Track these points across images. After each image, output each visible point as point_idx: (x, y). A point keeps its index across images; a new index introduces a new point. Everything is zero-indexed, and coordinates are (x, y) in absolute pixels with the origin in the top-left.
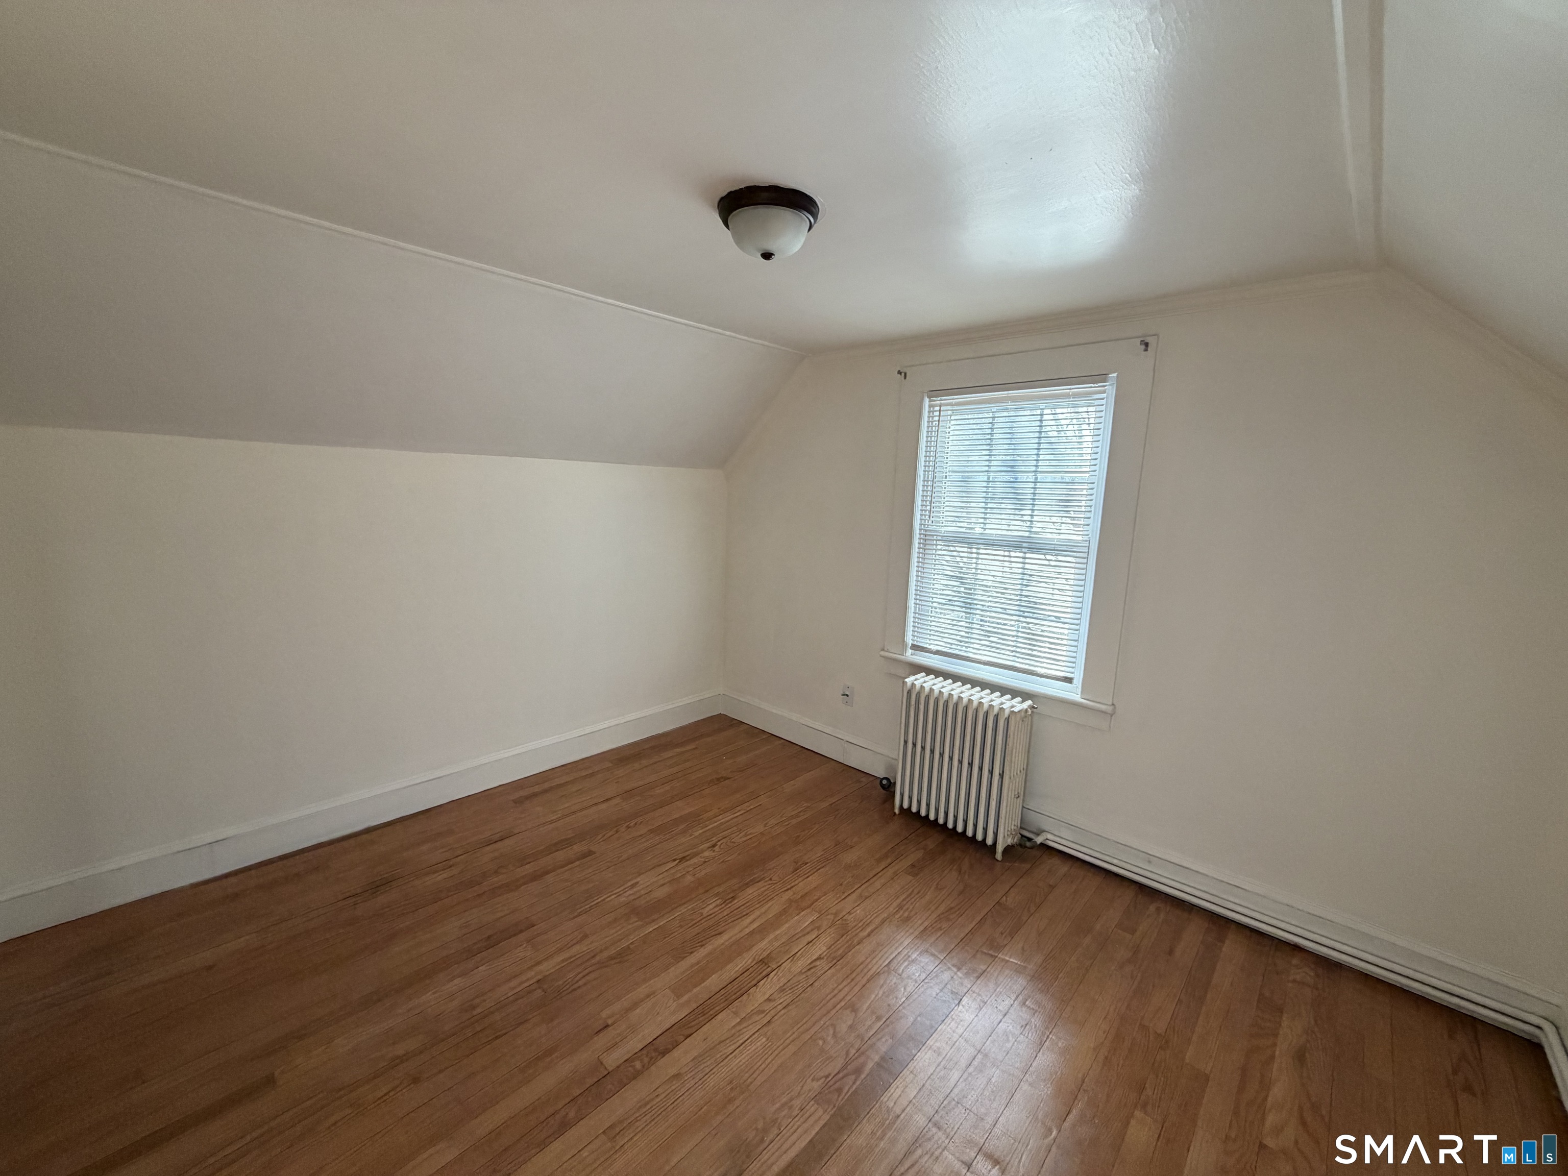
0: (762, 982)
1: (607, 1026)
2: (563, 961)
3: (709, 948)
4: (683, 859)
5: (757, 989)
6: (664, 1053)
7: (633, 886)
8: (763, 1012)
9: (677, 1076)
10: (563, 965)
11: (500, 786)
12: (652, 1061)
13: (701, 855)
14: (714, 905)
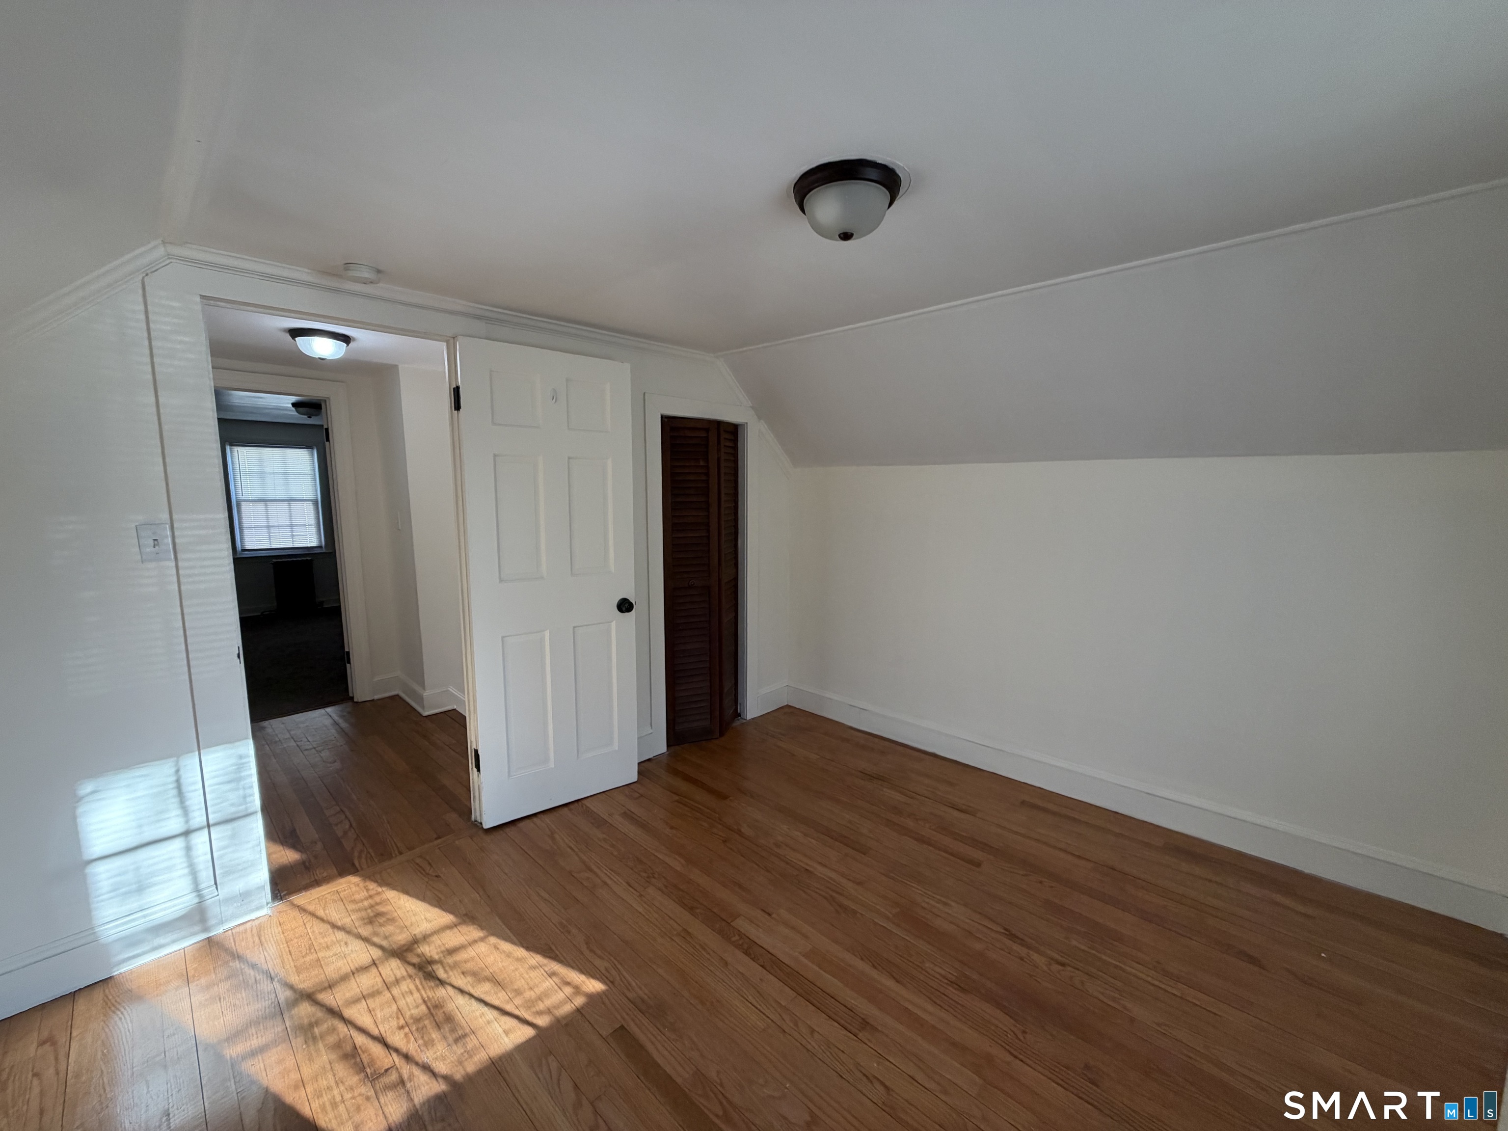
0: (836, 1024)
1: (770, 915)
2: (831, 878)
3: (874, 974)
4: (1012, 937)
5: (826, 1019)
6: (746, 953)
7: (945, 904)
8: (796, 1025)
9: (726, 964)
10: (825, 878)
11: (1040, 788)
12: (739, 947)
13: (1031, 952)
14: (943, 972)
